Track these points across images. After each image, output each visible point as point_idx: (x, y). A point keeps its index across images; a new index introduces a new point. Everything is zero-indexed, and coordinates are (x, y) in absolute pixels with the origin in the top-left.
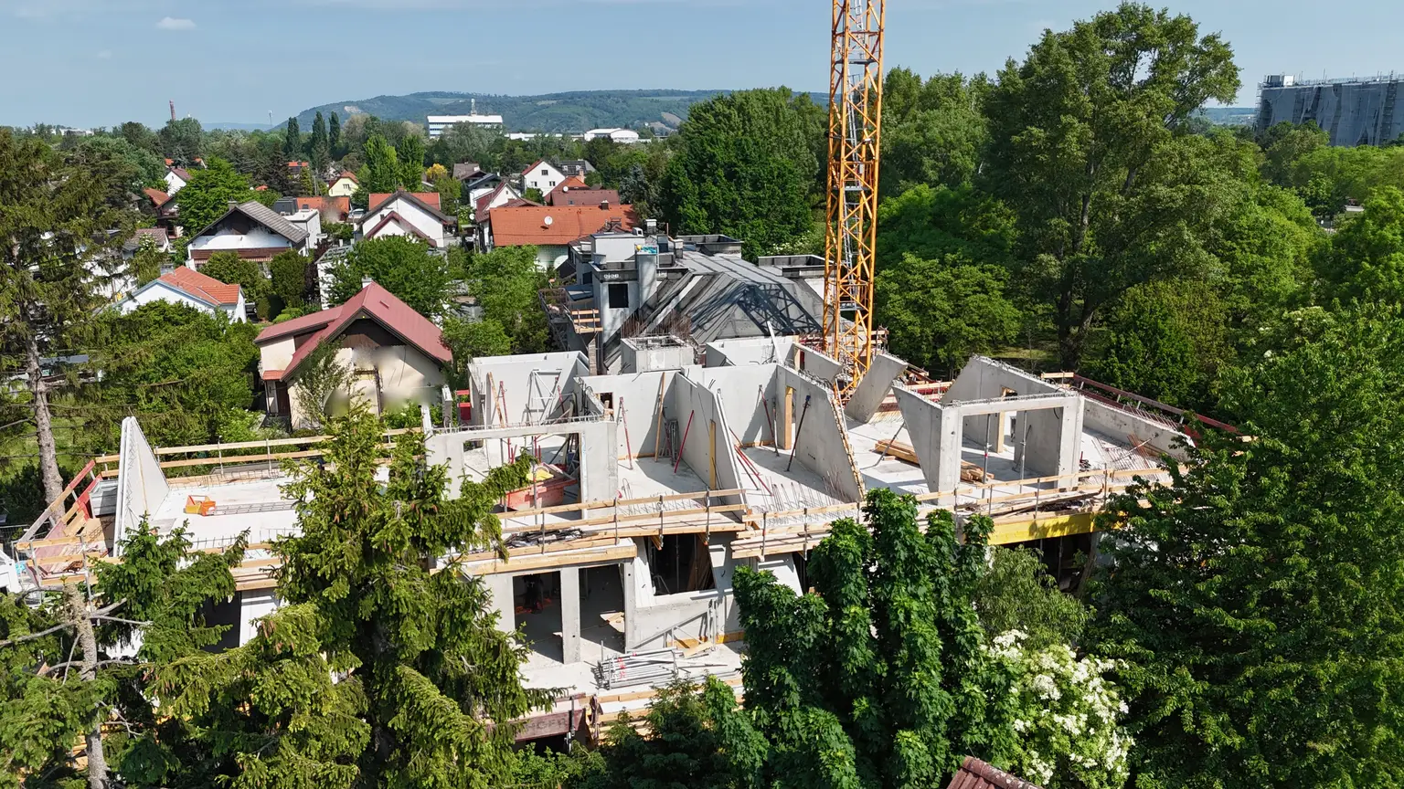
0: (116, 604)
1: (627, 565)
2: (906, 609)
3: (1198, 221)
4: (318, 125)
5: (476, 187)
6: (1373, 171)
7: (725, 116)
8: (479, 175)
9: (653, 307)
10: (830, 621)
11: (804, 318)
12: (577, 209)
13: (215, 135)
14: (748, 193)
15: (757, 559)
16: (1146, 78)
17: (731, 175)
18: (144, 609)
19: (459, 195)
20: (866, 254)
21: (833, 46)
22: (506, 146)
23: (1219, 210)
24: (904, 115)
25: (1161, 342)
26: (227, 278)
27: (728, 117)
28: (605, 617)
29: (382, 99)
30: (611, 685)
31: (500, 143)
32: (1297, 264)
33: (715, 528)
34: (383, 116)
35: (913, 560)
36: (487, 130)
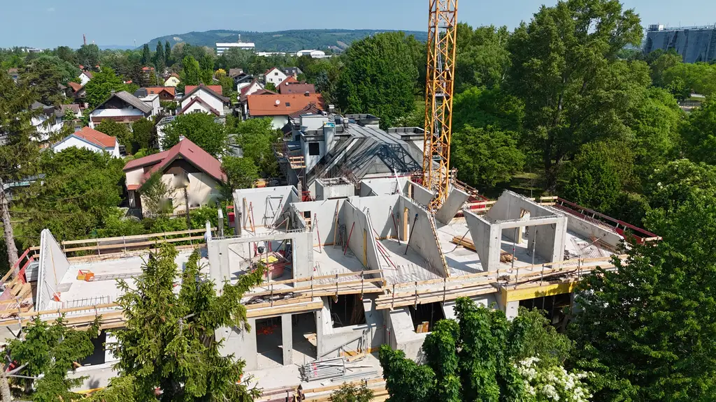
0: (22, 366)
1: (318, 312)
2: (480, 377)
3: (619, 108)
4: (159, 47)
5: (240, 82)
6: (706, 77)
7: (370, 48)
8: (243, 75)
9: (333, 155)
10: (436, 381)
11: (412, 163)
12: (293, 96)
13: (106, 53)
14: (382, 90)
15: (389, 309)
16: (594, 32)
17: (373, 81)
18: (39, 368)
19: (232, 85)
20: (446, 130)
21: (430, 18)
22: (256, 59)
23: (632, 103)
24: (463, 47)
25: (601, 175)
26: (110, 133)
27: (372, 49)
28: (306, 336)
29: (193, 33)
30: (310, 379)
31: (253, 58)
32: (671, 131)
33: (366, 290)
34: (193, 42)
35: (485, 348)
36: (246, 51)
